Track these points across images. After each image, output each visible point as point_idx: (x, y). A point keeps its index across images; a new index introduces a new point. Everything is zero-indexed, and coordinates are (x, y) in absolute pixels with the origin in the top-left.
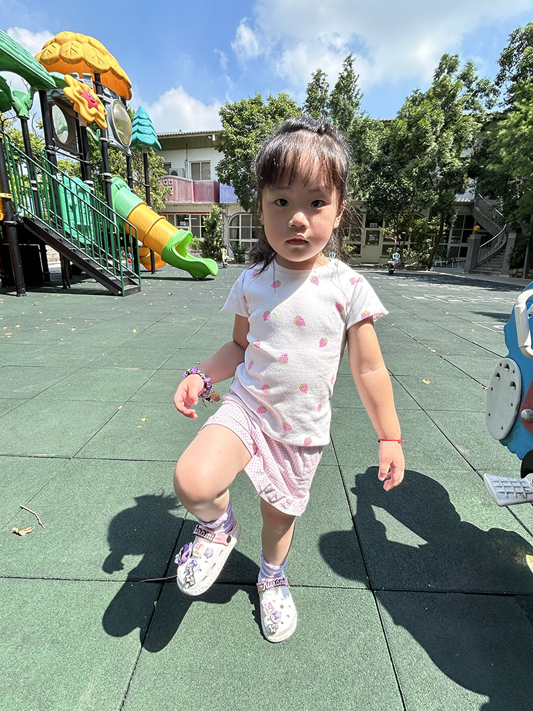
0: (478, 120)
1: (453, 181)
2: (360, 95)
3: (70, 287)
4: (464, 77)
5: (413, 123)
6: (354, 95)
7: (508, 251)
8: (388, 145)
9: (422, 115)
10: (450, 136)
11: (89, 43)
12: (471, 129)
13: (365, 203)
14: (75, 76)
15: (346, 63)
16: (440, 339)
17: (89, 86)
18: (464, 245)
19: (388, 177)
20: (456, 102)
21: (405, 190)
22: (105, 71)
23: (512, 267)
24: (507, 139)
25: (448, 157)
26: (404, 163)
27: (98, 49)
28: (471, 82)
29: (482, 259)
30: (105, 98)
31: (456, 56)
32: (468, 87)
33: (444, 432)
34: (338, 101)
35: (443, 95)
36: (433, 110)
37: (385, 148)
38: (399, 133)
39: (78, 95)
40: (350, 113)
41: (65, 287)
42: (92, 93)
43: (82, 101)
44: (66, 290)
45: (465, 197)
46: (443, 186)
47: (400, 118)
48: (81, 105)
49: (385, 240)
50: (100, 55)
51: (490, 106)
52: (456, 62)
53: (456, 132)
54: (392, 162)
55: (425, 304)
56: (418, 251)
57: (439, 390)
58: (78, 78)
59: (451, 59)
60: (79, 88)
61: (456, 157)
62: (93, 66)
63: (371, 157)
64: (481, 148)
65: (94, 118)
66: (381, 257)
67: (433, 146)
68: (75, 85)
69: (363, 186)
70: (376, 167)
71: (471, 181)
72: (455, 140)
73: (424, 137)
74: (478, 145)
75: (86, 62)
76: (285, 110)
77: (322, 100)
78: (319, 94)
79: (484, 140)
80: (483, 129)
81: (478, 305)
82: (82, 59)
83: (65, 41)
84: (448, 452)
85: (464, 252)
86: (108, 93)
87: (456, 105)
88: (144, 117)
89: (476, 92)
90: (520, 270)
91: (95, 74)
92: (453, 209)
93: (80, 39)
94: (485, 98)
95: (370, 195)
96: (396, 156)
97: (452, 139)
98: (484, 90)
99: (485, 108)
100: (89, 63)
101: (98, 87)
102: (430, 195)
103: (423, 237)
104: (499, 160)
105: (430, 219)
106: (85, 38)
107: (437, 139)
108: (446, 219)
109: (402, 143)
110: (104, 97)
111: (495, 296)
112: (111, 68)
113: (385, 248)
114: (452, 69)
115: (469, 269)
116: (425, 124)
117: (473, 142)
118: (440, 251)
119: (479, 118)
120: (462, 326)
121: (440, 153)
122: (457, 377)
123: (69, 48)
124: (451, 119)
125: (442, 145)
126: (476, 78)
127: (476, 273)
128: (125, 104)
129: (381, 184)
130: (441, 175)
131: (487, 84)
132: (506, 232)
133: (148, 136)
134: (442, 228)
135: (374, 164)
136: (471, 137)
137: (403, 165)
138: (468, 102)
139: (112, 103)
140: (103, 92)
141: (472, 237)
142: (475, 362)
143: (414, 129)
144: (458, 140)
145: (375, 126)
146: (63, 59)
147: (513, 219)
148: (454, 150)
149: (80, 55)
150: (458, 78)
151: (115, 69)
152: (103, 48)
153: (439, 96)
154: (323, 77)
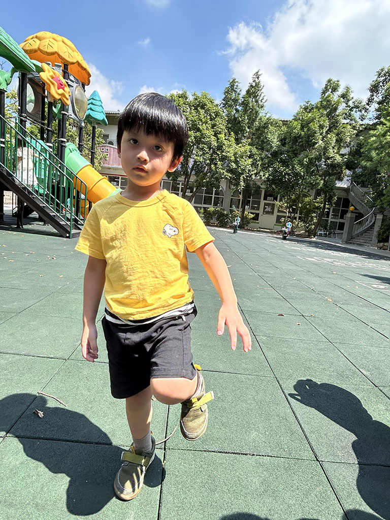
0: (354, 128)
1: (334, 171)
2: (265, 100)
3: (22, 227)
4: (344, 96)
5: (305, 125)
6: (260, 99)
7: (376, 229)
8: (285, 139)
9: (312, 120)
10: (333, 138)
11: (63, 42)
12: (349, 134)
13: (265, 181)
14: (49, 64)
15: (255, 77)
16: (333, 292)
17: (59, 73)
18: (341, 221)
19: (284, 163)
20: (337, 113)
21: (297, 175)
22: (73, 63)
23: (379, 241)
24: (377, 144)
25: (331, 152)
26: (297, 153)
27: (69, 47)
28: (349, 101)
29: (356, 233)
30: (70, 83)
31: (338, 81)
32: (347, 104)
33: (349, 359)
34: (248, 103)
35: (328, 107)
36: (320, 117)
37: (283, 142)
38: (294, 131)
39: (51, 79)
40: (257, 112)
41: (18, 227)
42: (61, 78)
43: (53, 84)
44: (19, 229)
45: (343, 184)
46: (326, 174)
47: (295, 120)
48: (52, 86)
49: (279, 211)
50: (70, 51)
51: (362, 118)
52: (338, 86)
53: (337, 135)
54: (288, 152)
55: (316, 265)
56: (304, 222)
57: (339, 329)
58: (51, 66)
59: (334, 83)
60: (52, 73)
61: (337, 153)
62: (64, 58)
63: (272, 147)
64: (356, 149)
65: (60, 97)
66: (275, 225)
67: (320, 143)
68: (49, 72)
69: (265, 168)
70: (275, 155)
71: (348, 172)
72: (337, 140)
73: (313, 136)
74: (354, 146)
75: (59, 55)
76: (206, 105)
77: (236, 101)
78: (233, 96)
79: (358, 143)
80: (357, 135)
81: (357, 268)
82: (56, 52)
83: (44, 38)
84: (355, 373)
85: (341, 226)
86: (73, 79)
87: (338, 116)
88: (97, 99)
89: (352, 108)
90: (385, 244)
91: (65, 65)
92: (334, 193)
93: (56, 38)
94: (358, 113)
95: (270, 175)
96: (291, 148)
97: (334, 139)
98: (357, 107)
99: (359, 120)
100: (61, 56)
101: (66, 74)
102: (316, 180)
103: (309, 212)
104: (370, 159)
105: (315, 198)
106: (60, 38)
107: (323, 138)
108: (329, 200)
109: (296, 139)
110: (69, 81)
111: (369, 263)
112: (77, 62)
113: (279, 218)
114: (334, 89)
115: (345, 240)
116: (315, 126)
117: (350, 144)
118: (322, 224)
119: (354, 126)
120: (348, 283)
121: (325, 149)
122: (352, 321)
123: (47, 44)
124: (334, 125)
125: (327, 143)
126: (352, 98)
127: (351, 243)
128: (84, 89)
129: (279, 168)
130: (325, 165)
131: (360, 103)
132: (375, 214)
133: (98, 113)
134: (324, 206)
135: (274, 152)
136: (348, 140)
137: (296, 155)
138: (346, 114)
139: (75, 87)
140: (69, 78)
141: (349, 215)
142: (363, 311)
143: (305, 130)
144: (339, 141)
145: (275, 124)
146: (41, 51)
147: (380, 203)
148: (336, 148)
149: (55, 49)
150: (339, 96)
151: (80, 62)
152: (73, 46)
153: (325, 108)
154: (236, 84)
